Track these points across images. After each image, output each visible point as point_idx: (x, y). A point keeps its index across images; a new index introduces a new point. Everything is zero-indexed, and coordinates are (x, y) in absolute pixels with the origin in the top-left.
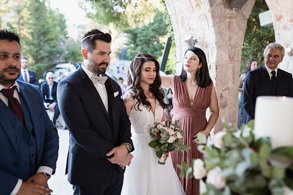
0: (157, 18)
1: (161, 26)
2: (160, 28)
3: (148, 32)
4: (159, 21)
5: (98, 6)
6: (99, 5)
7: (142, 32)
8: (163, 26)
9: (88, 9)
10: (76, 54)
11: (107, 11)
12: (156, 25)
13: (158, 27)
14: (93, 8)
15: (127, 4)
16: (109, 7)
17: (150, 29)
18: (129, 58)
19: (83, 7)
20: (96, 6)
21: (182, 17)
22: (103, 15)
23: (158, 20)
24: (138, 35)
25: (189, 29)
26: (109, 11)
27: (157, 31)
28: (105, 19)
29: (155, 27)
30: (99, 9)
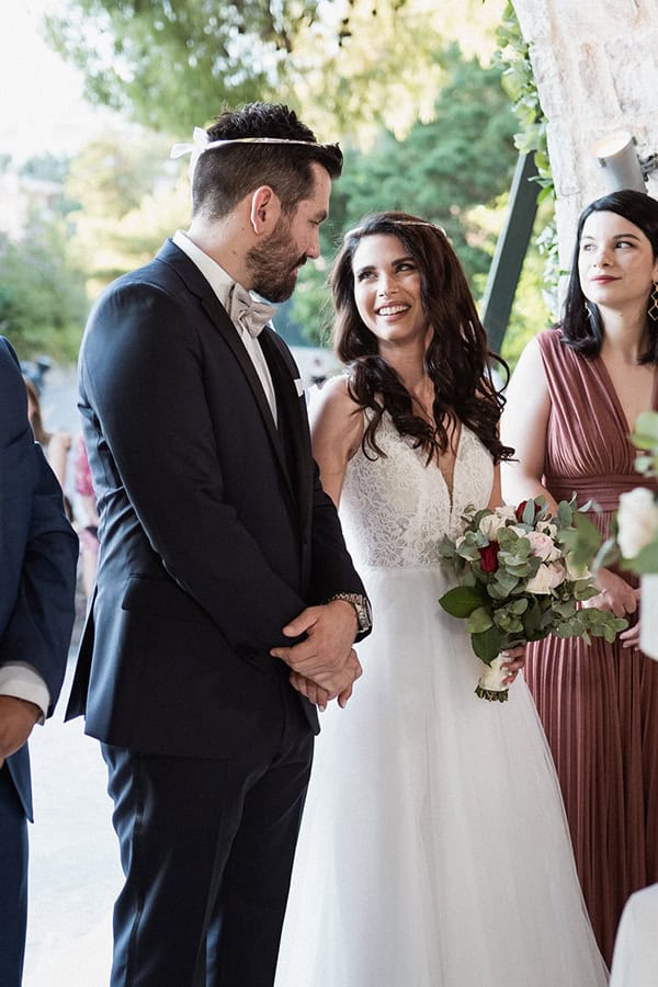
0: (455, 109)
1: (476, 149)
2: (472, 163)
3: (406, 185)
4: (464, 127)
5: (149, 38)
6: (156, 33)
7: (375, 184)
8: (486, 154)
9: (95, 55)
10: (20, 313)
11: (193, 62)
12: (447, 149)
13: (459, 159)
14: (119, 47)
15: (296, 23)
16: (204, 38)
17: (416, 170)
18: (306, 332)
19: (69, 46)
20: (141, 35)
21: (587, 49)
22: (174, 87)
23: (459, 116)
24: (351, 207)
25: (622, 105)
26: (207, 65)
27: (453, 180)
28: (184, 102)
29: (442, 159)
30: (155, 50)
